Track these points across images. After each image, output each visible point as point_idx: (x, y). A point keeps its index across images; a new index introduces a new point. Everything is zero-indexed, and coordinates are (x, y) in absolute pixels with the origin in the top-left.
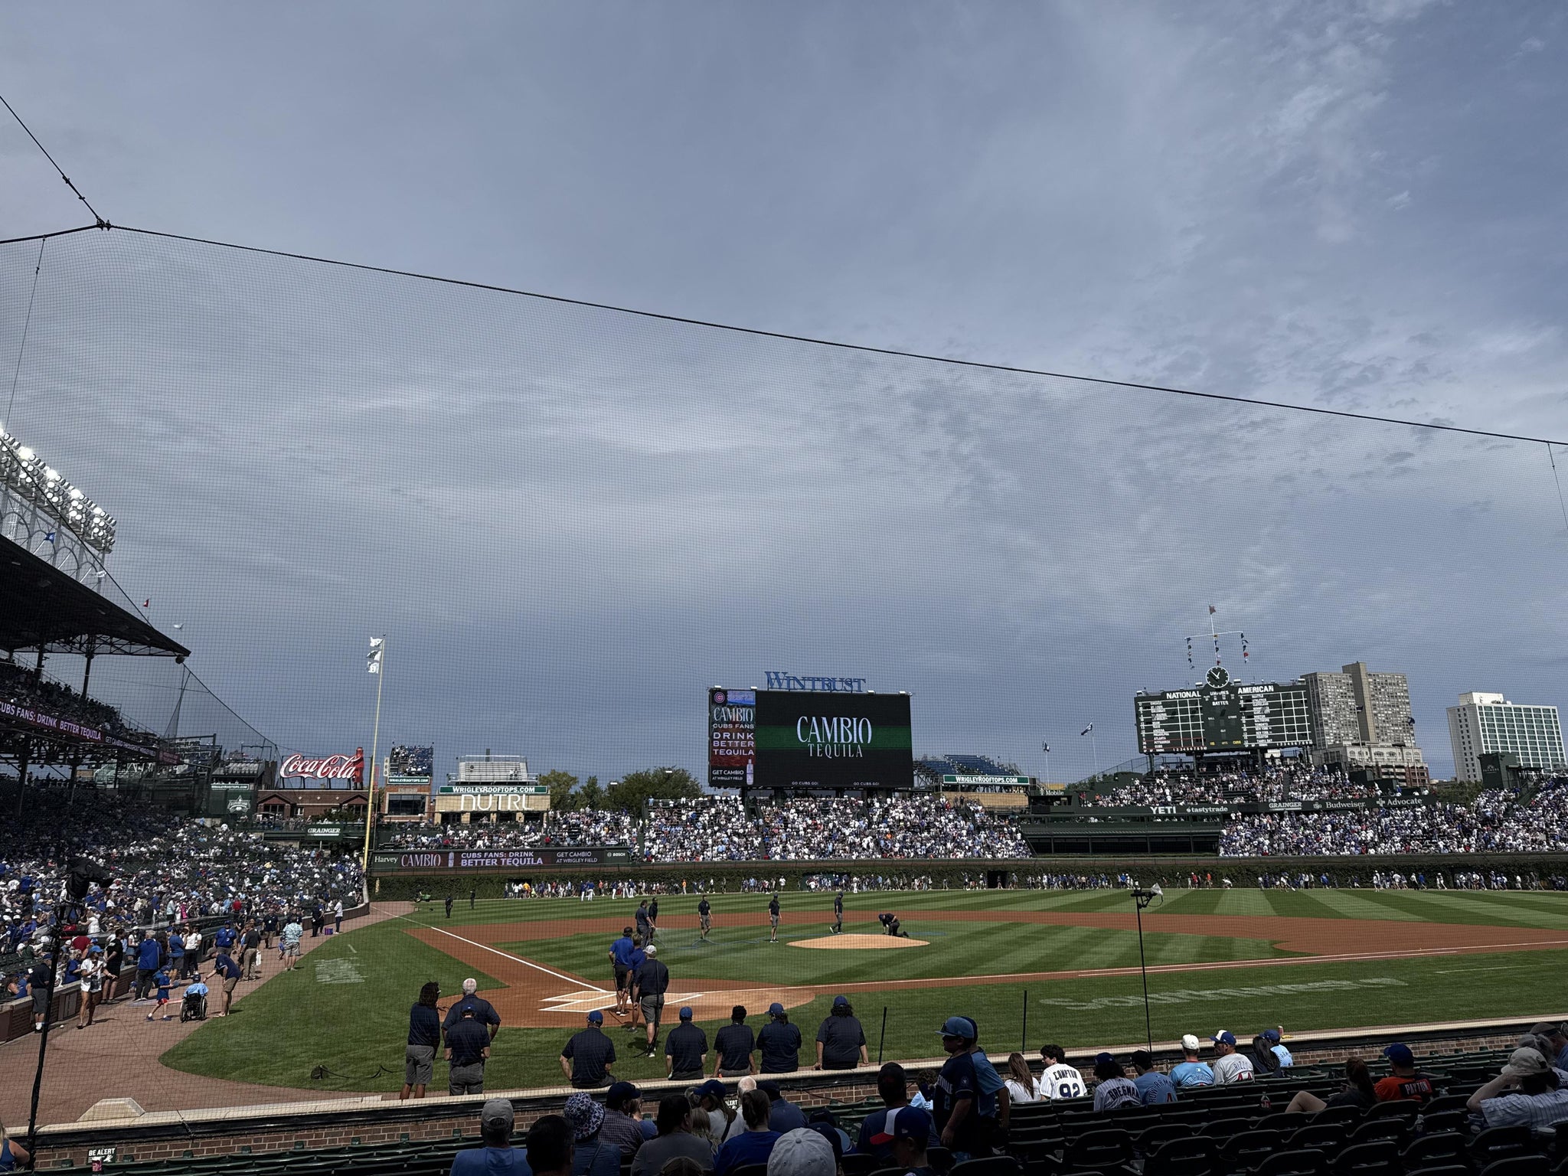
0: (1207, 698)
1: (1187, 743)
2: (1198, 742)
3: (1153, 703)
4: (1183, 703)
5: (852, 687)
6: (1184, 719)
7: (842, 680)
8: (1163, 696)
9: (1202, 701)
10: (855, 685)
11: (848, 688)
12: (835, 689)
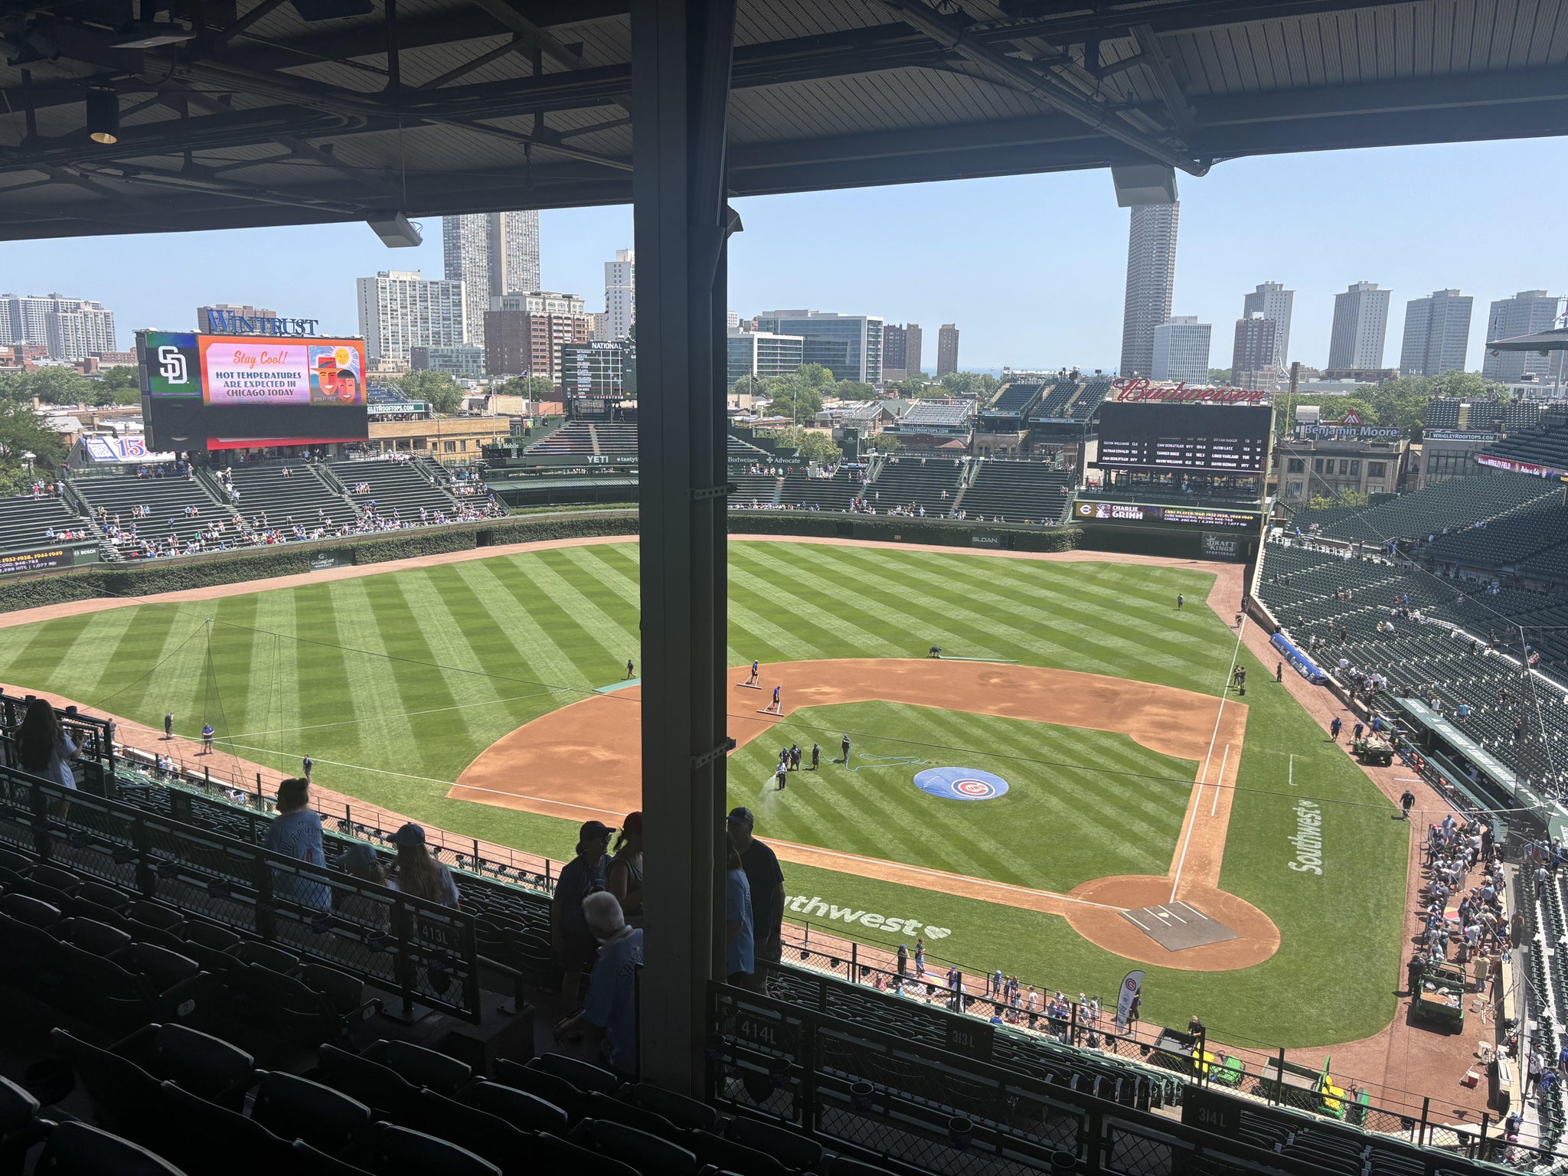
0: (627, 351)
1: (607, 392)
2: (616, 391)
3: (578, 351)
4: (606, 354)
5: (303, 330)
6: (606, 369)
7: (293, 320)
8: (588, 346)
9: (623, 353)
10: (307, 326)
11: (300, 330)
12: (286, 332)
